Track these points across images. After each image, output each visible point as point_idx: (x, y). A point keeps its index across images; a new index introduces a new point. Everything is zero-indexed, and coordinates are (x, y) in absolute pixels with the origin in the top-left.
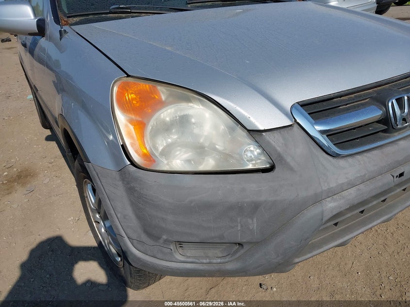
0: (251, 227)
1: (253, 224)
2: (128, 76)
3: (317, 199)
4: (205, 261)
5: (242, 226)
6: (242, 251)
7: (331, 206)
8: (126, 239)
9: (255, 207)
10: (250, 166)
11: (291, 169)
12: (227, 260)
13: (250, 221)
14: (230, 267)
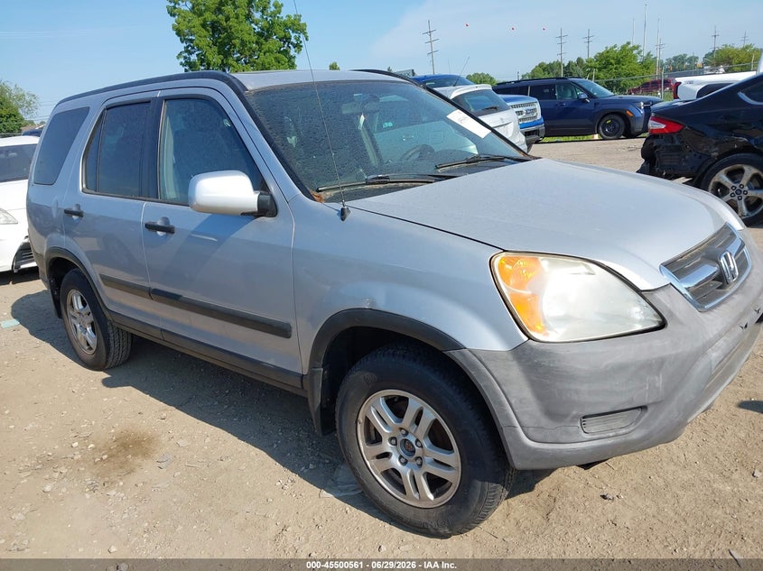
0: (657, 385)
1: (659, 381)
2: (504, 251)
3: (703, 351)
4: (611, 434)
5: (650, 385)
6: (646, 415)
7: (715, 355)
8: (519, 429)
9: (661, 362)
10: (639, 327)
11: (681, 323)
12: (632, 428)
13: (657, 378)
14: (635, 436)
